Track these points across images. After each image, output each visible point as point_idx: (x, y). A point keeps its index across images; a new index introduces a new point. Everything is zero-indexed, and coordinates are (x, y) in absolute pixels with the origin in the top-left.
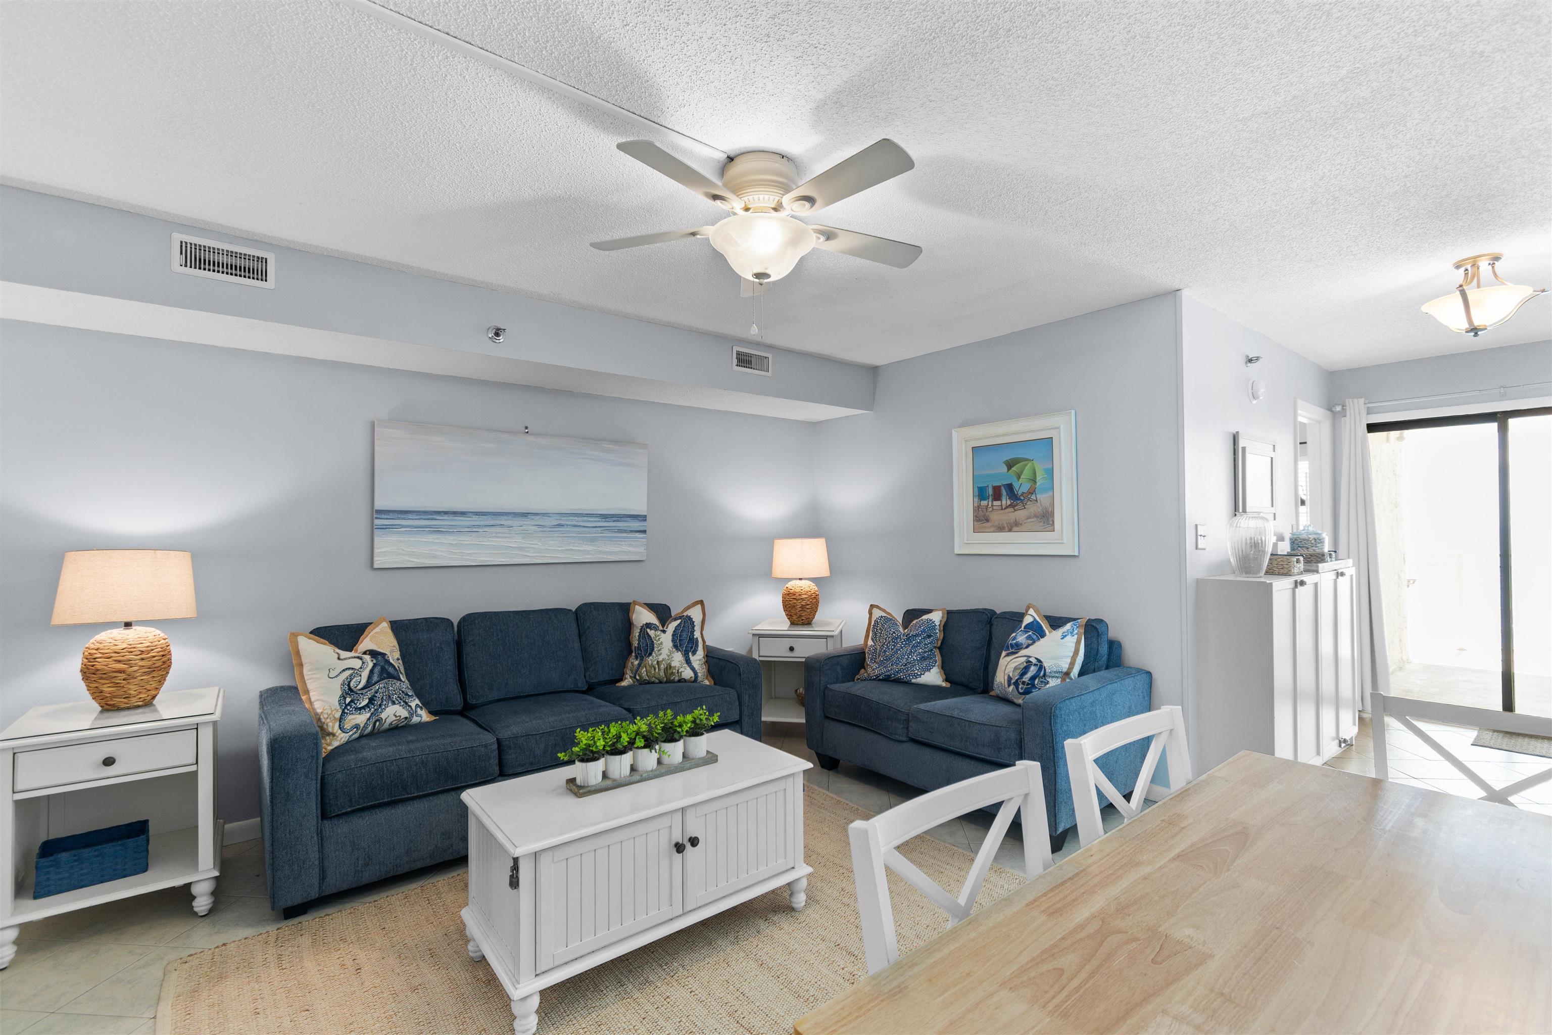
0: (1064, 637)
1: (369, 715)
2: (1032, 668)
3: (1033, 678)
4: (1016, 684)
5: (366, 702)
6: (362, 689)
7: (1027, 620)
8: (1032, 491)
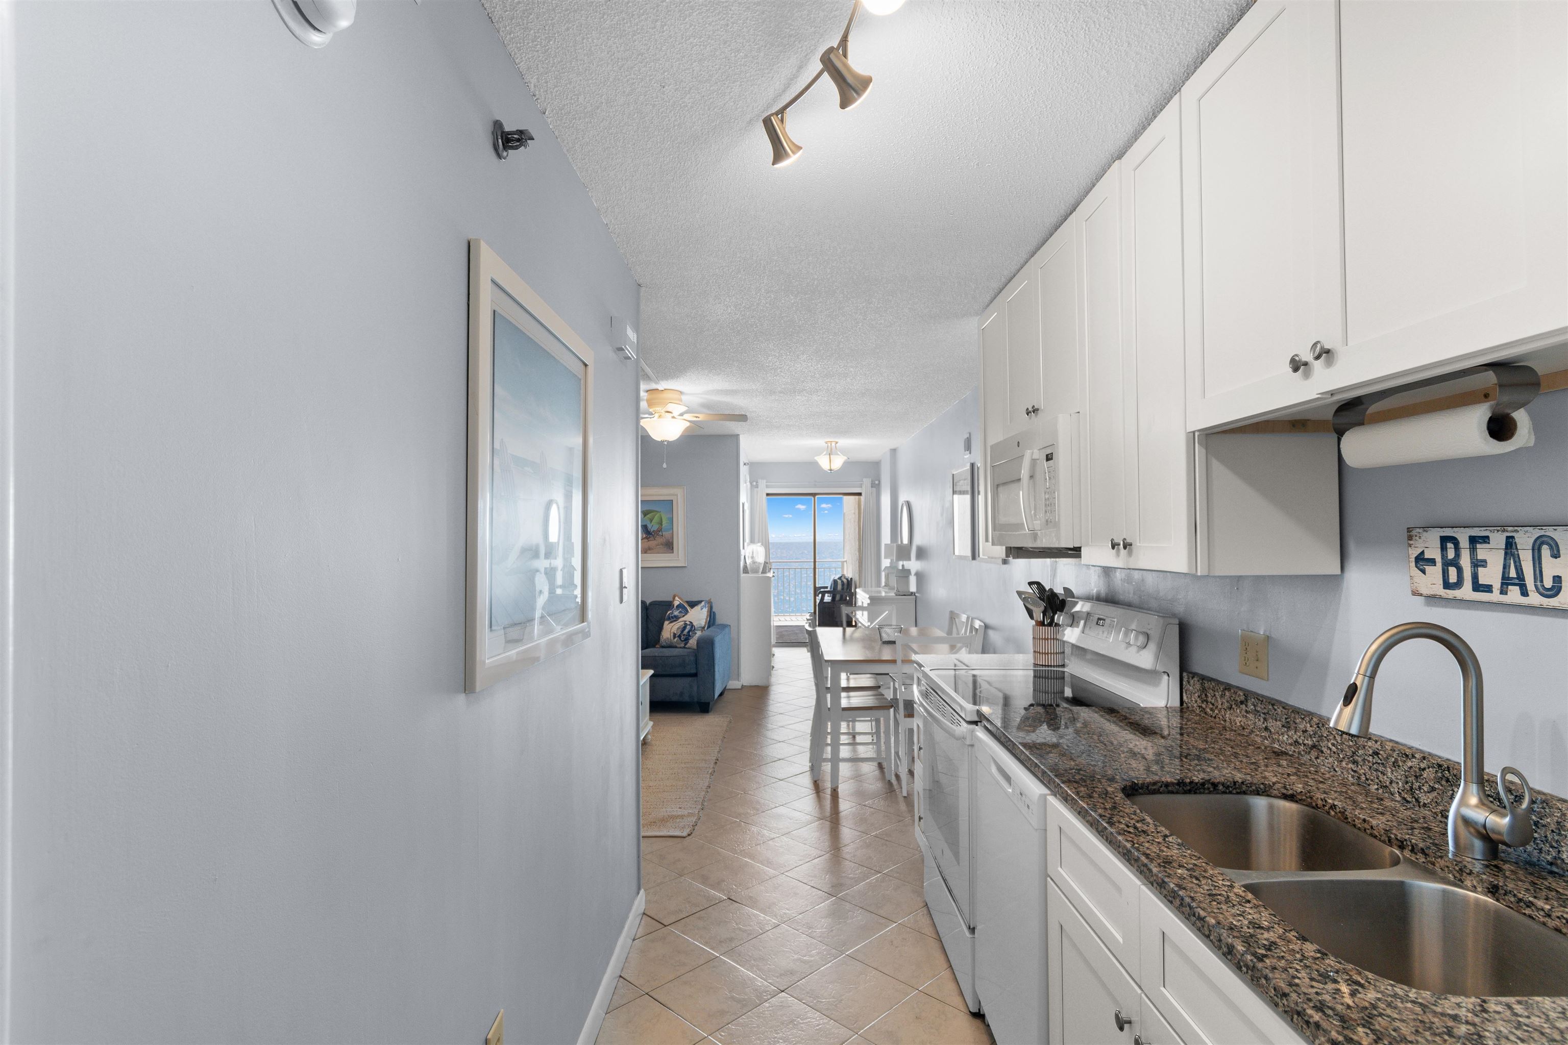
0: (702, 609)
2: (688, 627)
3: (689, 632)
4: (680, 637)
7: (676, 603)
8: (660, 530)
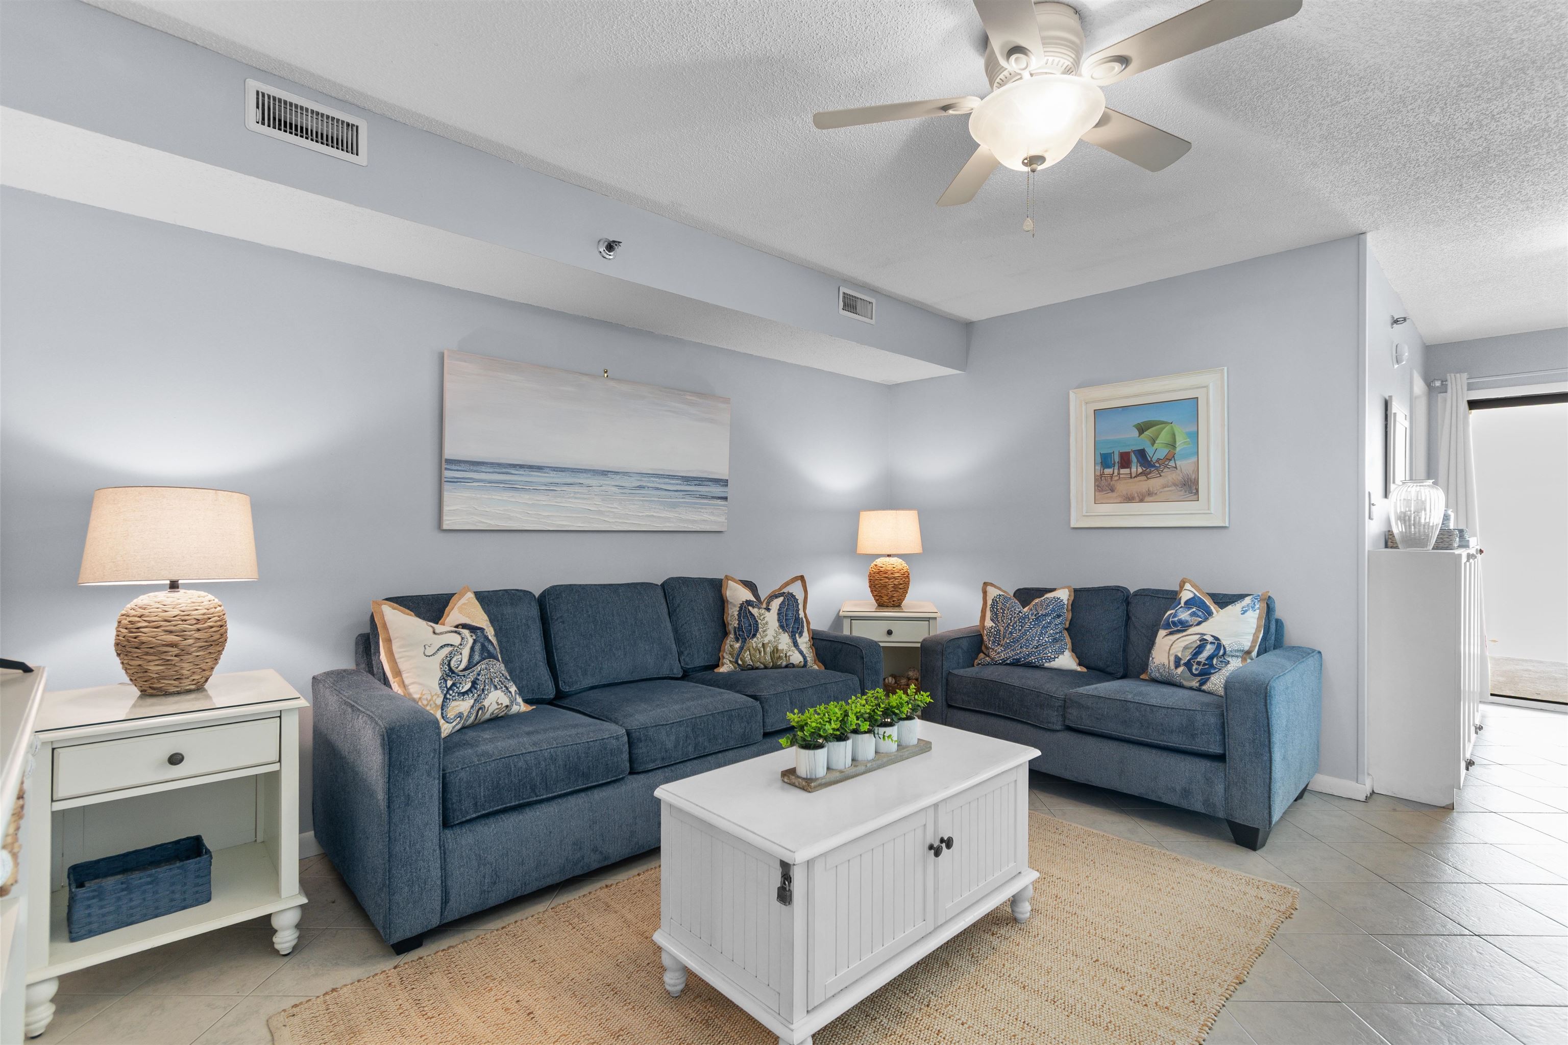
0: (1244, 612)
1: (472, 701)
2: (1209, 647)
3: (1210, 658)
4: (1188, 665)
5: (468, 686)
6: (465, 670)
7: (1186, 596)
8: (1171, 457)
